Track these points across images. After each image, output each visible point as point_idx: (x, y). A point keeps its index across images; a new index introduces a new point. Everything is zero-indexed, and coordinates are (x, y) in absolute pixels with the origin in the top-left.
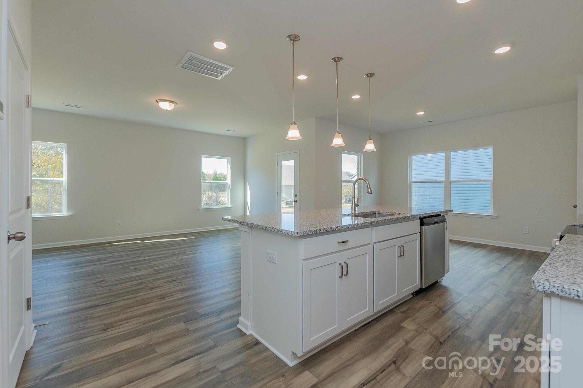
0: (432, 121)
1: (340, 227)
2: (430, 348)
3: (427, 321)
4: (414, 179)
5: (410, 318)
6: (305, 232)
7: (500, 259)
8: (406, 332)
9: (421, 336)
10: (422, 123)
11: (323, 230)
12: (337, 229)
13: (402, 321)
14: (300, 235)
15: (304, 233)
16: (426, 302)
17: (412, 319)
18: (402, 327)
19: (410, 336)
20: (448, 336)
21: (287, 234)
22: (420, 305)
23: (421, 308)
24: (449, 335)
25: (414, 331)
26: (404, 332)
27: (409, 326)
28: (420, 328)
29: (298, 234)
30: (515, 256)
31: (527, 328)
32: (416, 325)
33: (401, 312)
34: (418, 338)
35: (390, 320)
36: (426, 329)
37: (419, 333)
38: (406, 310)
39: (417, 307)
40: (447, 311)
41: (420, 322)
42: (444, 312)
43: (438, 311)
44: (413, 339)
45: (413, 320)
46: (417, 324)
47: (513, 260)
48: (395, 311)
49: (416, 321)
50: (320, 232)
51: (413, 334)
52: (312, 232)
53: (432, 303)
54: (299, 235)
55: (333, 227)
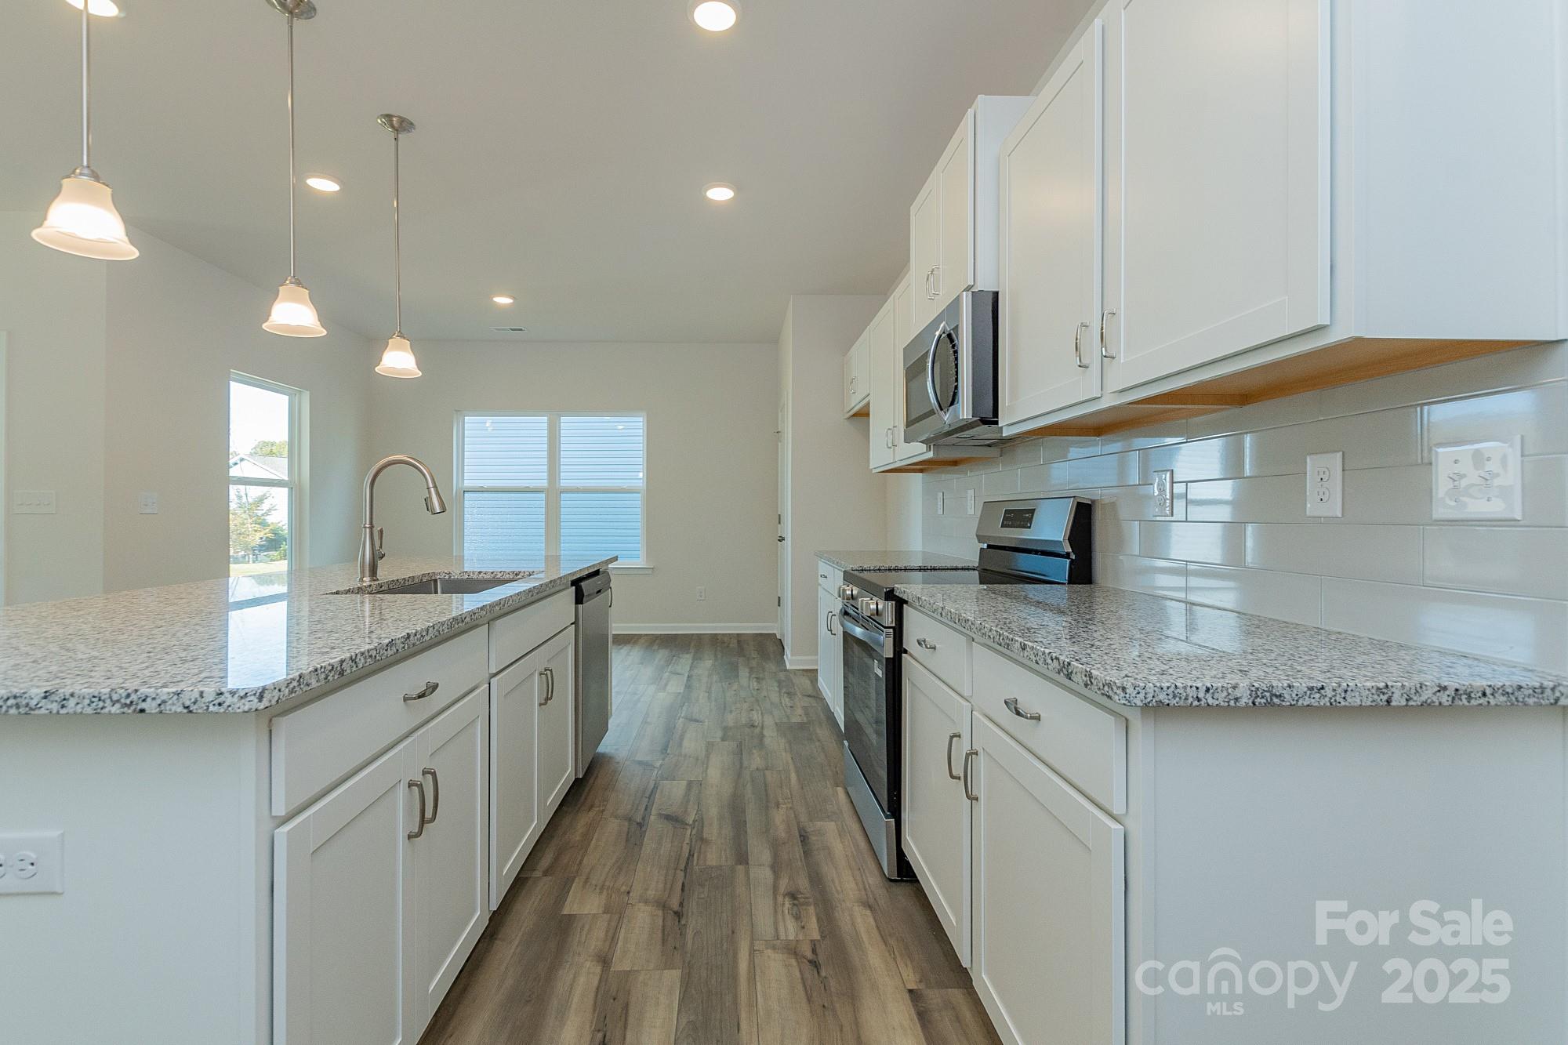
0: (521, 330)
1: (416, 635)
2: (664, 941)
3: (620, 869)
4: (467, 484)
5: (577, 880)
6: (295, 683)
7: (673, 661)
8: (587, 927)
9: (625, 920)
10: (496, 329)
11: (363, 660)
12: (406, 646)
13: (560, 900)
14: (274, 702)
15: (291, 686)
16: (591, 814)
17: (583, 880)
18: (571, 918)
19: (602, 934)
20: (680, 887)
21: (180, 709)
22: (580, 831)
23: (587, 837)
24: (681, 882)
25: (604, 913)
26: (582, 928)
27: (584, 903)
28: (613, 897)
29: (267, 695)
30: (692, 650)
31: (790, 796)
32: (601, 893)
33: (546, 873)
34: (623, 931)
35: (527, 911)
36: (628, 893)
37: (617, 913)
38: (557, 859)
39: (577, 837)
40: (646, 818)
41: (605, 881)
42: (640, 825)
43: (629, 828)
44: (612, 938)
45: (586, 881)
46: (602, 889)
47: (694, 659)
48: (527, 878)
49: (594, 882)
50: (354, 669)
51: (606, 924)
52: (323, 676)
53: (603, 811)
54: (267, 704)
55: (397, 641)
